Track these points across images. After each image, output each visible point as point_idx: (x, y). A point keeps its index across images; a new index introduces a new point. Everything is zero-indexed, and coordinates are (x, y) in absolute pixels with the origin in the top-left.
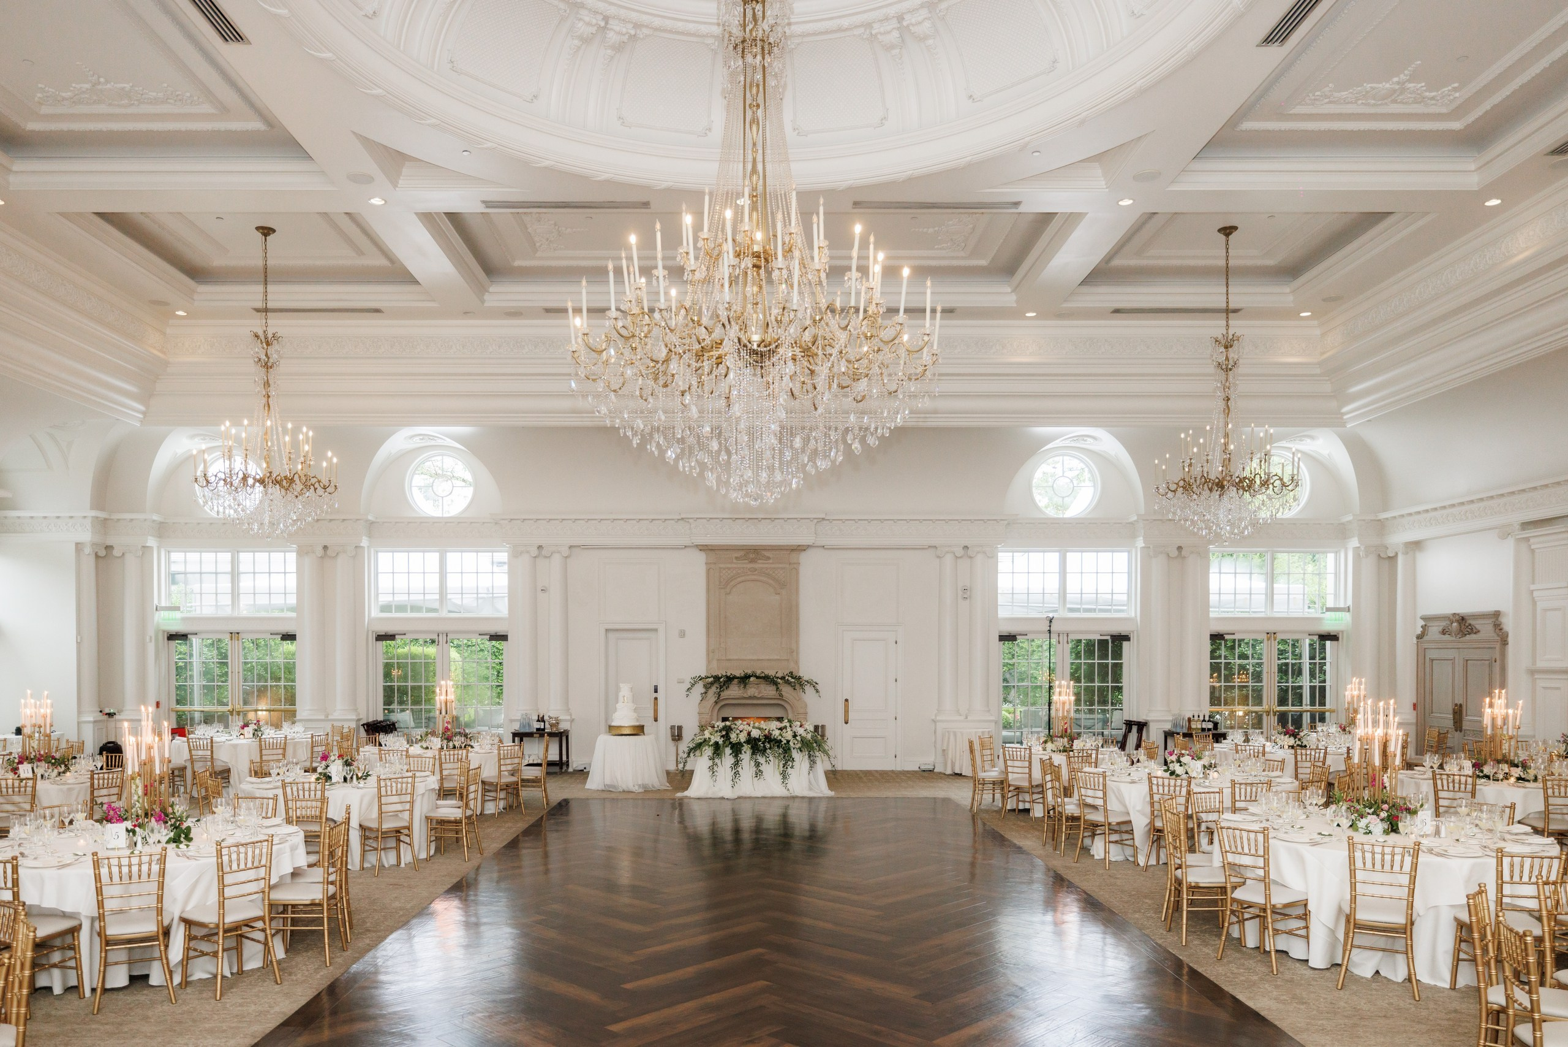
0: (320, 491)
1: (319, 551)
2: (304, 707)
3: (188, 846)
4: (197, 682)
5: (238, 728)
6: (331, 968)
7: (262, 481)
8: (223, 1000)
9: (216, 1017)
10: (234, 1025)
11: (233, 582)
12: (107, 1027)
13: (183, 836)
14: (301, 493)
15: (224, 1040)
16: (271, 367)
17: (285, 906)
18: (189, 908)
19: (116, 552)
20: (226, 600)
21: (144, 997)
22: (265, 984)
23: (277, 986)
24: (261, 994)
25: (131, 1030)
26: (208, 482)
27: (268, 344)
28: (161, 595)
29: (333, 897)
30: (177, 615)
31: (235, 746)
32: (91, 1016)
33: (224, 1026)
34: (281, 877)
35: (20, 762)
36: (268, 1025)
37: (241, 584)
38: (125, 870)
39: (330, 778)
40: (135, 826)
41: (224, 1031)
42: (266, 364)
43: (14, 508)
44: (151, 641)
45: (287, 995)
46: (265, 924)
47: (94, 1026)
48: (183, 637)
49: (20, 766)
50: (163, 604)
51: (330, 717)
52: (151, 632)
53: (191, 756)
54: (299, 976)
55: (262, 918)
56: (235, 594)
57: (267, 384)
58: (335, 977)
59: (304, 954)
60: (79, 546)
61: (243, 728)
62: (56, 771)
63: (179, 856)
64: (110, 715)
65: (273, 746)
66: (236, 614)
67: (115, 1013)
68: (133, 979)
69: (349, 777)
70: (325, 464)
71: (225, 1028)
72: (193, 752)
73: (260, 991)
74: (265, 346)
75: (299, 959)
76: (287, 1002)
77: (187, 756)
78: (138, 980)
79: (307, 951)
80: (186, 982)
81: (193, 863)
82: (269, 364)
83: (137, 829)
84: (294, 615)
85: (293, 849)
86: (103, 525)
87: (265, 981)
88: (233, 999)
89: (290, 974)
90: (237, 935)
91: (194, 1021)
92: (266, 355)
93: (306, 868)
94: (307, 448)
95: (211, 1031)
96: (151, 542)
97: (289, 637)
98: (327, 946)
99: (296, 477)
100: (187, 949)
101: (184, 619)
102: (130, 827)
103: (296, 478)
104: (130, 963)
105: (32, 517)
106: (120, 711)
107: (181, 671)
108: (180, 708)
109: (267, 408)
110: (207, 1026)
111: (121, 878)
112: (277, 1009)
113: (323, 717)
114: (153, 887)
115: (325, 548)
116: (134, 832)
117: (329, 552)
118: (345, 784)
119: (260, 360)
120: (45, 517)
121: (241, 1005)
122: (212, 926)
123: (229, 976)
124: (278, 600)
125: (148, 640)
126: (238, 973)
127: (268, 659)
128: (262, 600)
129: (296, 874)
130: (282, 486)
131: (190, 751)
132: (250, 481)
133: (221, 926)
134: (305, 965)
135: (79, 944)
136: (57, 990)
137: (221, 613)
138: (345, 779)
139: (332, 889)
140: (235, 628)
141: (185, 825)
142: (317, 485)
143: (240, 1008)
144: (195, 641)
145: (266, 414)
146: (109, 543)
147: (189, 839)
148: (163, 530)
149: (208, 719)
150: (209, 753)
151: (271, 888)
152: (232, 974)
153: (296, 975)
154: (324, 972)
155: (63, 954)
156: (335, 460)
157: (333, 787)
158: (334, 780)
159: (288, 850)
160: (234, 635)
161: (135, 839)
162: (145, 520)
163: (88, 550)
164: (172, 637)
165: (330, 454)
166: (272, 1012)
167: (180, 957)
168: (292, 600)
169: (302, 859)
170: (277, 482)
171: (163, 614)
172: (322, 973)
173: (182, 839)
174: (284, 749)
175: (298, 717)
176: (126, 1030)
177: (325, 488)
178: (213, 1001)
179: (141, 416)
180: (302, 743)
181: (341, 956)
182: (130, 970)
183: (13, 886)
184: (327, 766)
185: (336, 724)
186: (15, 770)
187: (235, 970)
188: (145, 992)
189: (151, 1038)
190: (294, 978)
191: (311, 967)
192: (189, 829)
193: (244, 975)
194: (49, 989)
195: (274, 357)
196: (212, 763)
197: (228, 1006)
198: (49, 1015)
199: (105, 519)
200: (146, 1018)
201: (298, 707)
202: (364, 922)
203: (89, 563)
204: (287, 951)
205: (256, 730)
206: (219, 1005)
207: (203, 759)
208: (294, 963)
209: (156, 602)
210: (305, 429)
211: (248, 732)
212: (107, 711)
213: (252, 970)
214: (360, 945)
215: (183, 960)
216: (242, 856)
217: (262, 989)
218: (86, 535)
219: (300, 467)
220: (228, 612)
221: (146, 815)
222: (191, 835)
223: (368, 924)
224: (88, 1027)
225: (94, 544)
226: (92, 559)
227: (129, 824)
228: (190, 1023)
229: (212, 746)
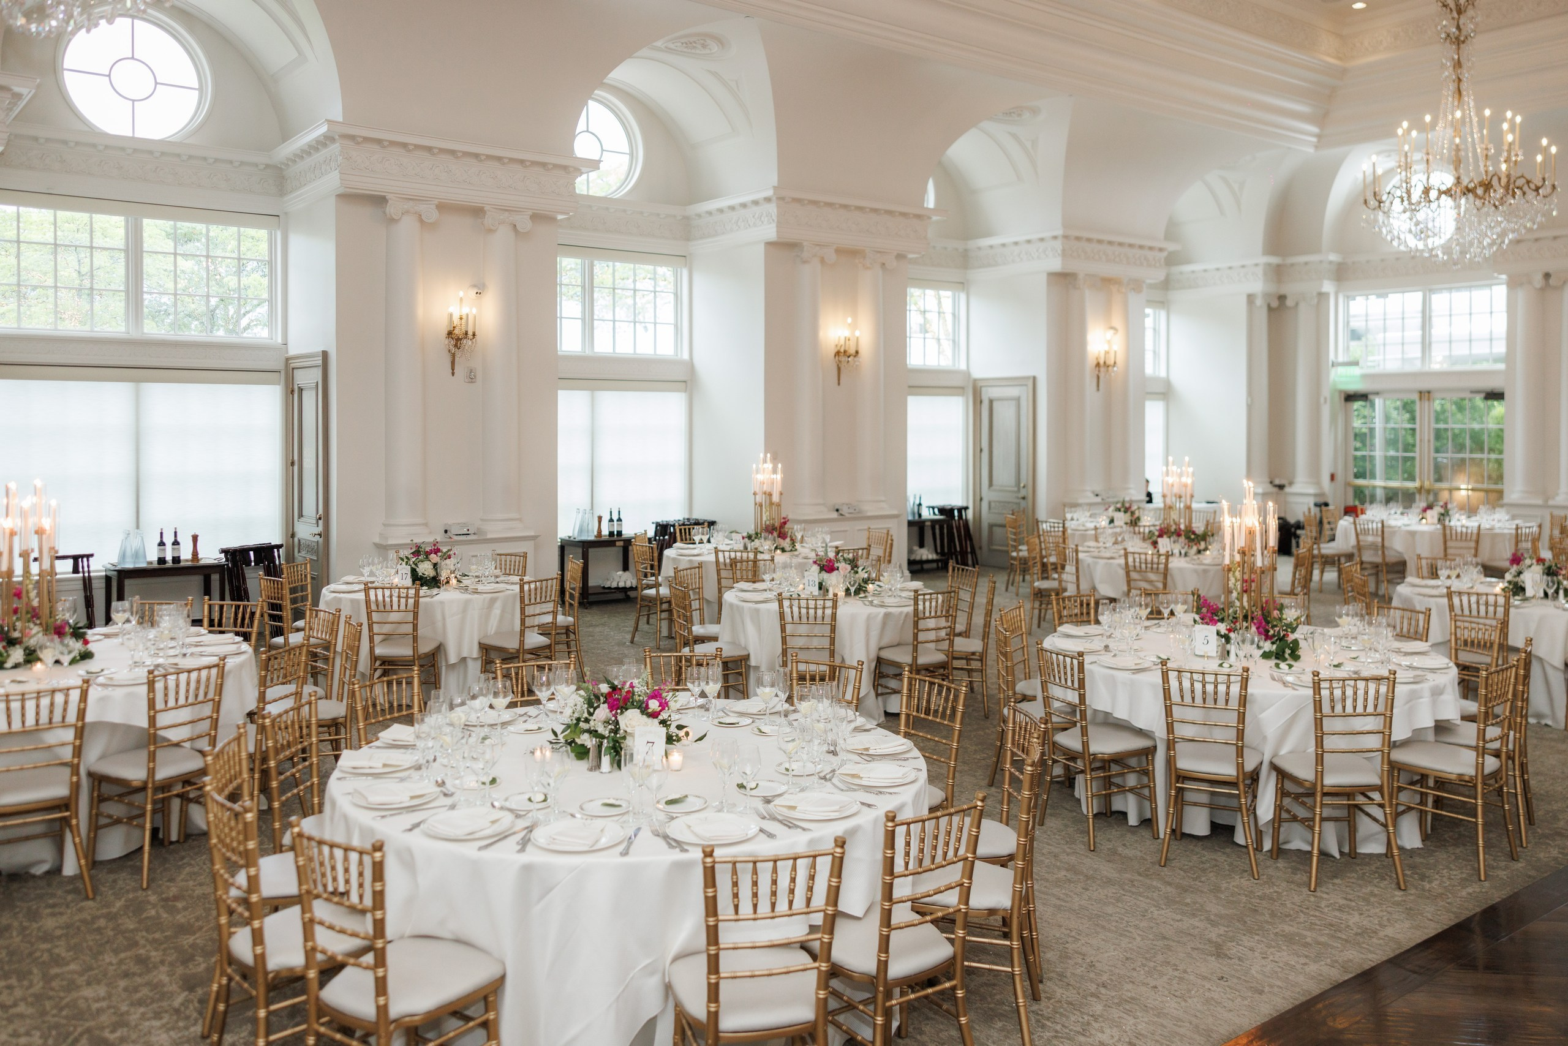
0: (1531, 195)
1: (1538, 281)
2: (1515, 490)
3: (1290, 666)
4: (1379, 452)
5: (1419, 510)
6: (1487, 884)
7: (1448, 192)
8: (1318, 894)
9: (1302, 918)
10: (1323, 939)
11: (1423, 328)
12: (1169, 889)
13: (1288, 651)
14: (1502, 201)
15: (1303, 960)
16: (1463, 42)
17: (1424, 777)
18: (1283, 752)
19: (1289, 303)
20: (1415, 352)
21: (1224, 858)
22: (1383, 884)
23: (1398, 893)
24: (1372, 899)
25: (1195, 903)
26: (1380, 202)
27: (1459, 12)
28: (1338, 347)
29: (1495, 775)
30: (1355, 371)
31: (1413, 534)
32: (1157, 867)
33: (1310, 936)
34: (1418, 732)
35: (1160, 536)
36: (1371, 956)
37: (1433, 331)
38: (1210, 688)
39: (1523, 589)
40: (1230, 630)
41: (1306, 945)
42: (1457, 38)
43: (1188, 261)
44: (1325, 402)
45: (1410, 912)
46: (1382, 796)
47: (1154, 883)
48: (1363, 397)
49: (1159, 540)
50: (1341, 359)
51: (1551, 503)
52: (1326, 393)
53: (1358, 541)
54: (1435, 884)
55: (1379, 789)
56: (1426, 344)
57: (1458, 64)
58: (1490, 903)
59: (1450, 849)
60: (1251, 298)
61: (1425, 510)
62: (1195, 549)
63: (1274, 679)
64: (1281, 487)
65: (1463, 537)
66: (1426, 369)
67: (1185, 871)
68: (1215, 826)
69: (1550, 592)
70: (1539, 158)
71: (1309, 940)
72: (1361, 537)
73: (1372, 894)
74: (1455, 15)
75: (1441, 855)
76: (1407, 924)
77: (1353, 541)
78: (1221, 832)
79: (1456, 845)
80: (1279, 849)
81: (1289, 692)
82: (1462, 39)
83: (1232, 635)
84: (1501, 366)
85: (1437, 692)
86: (1278, 273)
87: (1383, 878)
88: (1333, 895)
89: (1423, 878)
90: (1349, 805)
91: (1273, 915)
92: (1458, 28)
93: (1459, 722)
94: (1510, 138)
95: (1289, 939)
96: (1328, 287)
97: (1495, 395)
98: (1481, 849)
99: (1495, 180)
100: (1279, 808)
101: (1365, 377)
102: (1223, 631)
103: (1495, 182)
104: (1212, 807)
105: (1205, 271)
106: (1291, 484)
107: (1363, 438)
108: (1360, 482)
109: (1457, 96)
110: (1287, 929)
111: (1204, 700)
112: (1389, 931)
113: (1540, 502)
114: (1232, 719)
115: (1547, 276)
116: (1228, 639)
117: (1552, 281)
118: (1545, 602)
119: (1448, 35)
120: (1218, 269)
121: (1340, 909)
122: (1307, 784)
123: (1337, 856)
124: (1480, 349)
125: (1322, 400)
126: (1349, 854)
127: (1476, 426)
128: (1461, 350)
129: (1442, 728)
130: (1476, 196)
131: (1357, 535)
132: (1433, 194)
133: (1319, 789)
134: (1448, 867)
135: (1153, 770)
136: (1133, 820)
137: (1409, 368)
138: (1546, 595)
139: (1491, 763)
140: (1425, 385)
141: (1292, 637)
142: (1526, 188)
143: (1337, 913)
144: (1378, 402)
145: (1456, 103)
146: (1282, 292)
147: (1295, 657)
148: (1342, 274)
149: (1391, 497)
150: (1379, 539)
151: (1394, 745)
152: (1341, 853)
153: (1430, 882)
154: (1473, 888)
155: (1139, 780)
156: (1554, 150)
157: (1526, 604)
158: (1529, 592)
159: (1427, 694)
160: (1425, 395)
161: (1228, 647)
162: (1321, 262)
163: (1259, 302)
164: (1350, 397)
165: (1544, 142)
166: (1381, 934)
167: (1270, 816)
168: (1501, 348)
169: (1452, 707)
170: (1468, 191)
171: (1341, 370)
172: (1470, 890)
173: (1287, 656)
174: (1477, 542)
175: (1506, 500)
176: (1188, 900)
177: (1537, 189)
178: (1305, 890)
179: (1314, 140)
180: (1503, 535)
181: (1506, 868)
182: (1211, 815)
183: (1080, 688)
184: (1520, 573)
185: (1557, 512)
186: (1155, 544)
187: (1346, 850)
188: (1228, 850)
189: (1214, 924)
190: (1427, 886)
191: (1457, 874)
192: (1296, 642)
193: (1357, 861)
194: (1124, 815)
195: (1468, 27)
196: (1383, 553)
197: (1323, 904)
198: (1114, 852)
199: (1279, 266)
200: (1216, 890)
201: (1506, 487)
202: (1555, 818)
203: (1262, 316)
204: (1425, 838)
205: (1442, 515)
206: (1312, 899)
207: (1373, 546)
208: (1432, 861)
209: (1332, 357)
210: (1509, 114)
211: (1433, 515)
212: (1277, 482)
213: (1371, 855)
214: (1542, 855)
215: (1274, 820)
216: (1361, 693)
217: (1376, 891)
218: (1257, 286)
219: (1504, 167)
220: (1417, 367)
221: (1245, 617)
222: (1300, 652)
223: (1561, 824)
224: (1148, 881)
225: (1266, 295)
226: (1265, 310)
227: (1222, 627)
228: (1267, 917)
229: (1383, 532)
